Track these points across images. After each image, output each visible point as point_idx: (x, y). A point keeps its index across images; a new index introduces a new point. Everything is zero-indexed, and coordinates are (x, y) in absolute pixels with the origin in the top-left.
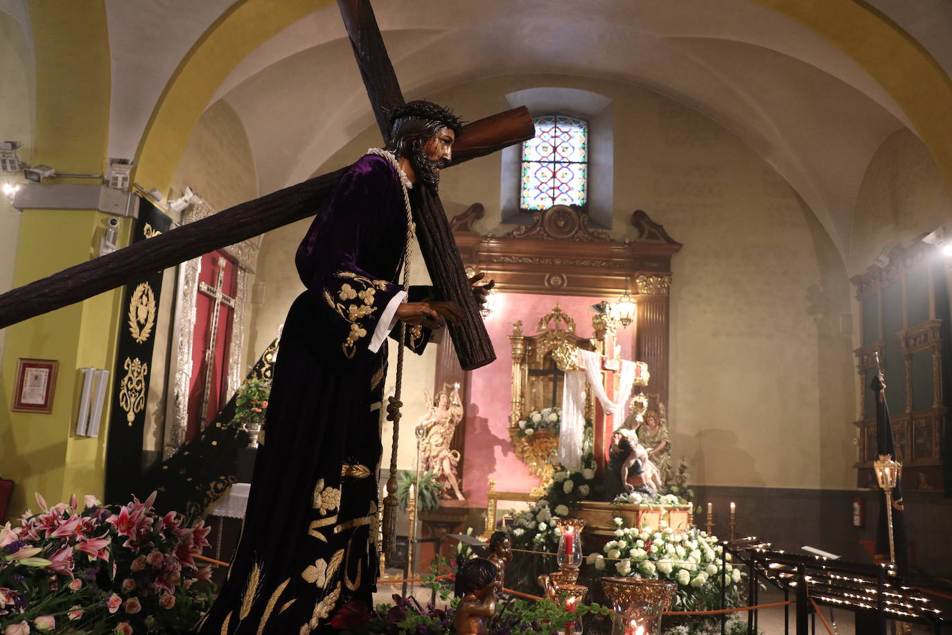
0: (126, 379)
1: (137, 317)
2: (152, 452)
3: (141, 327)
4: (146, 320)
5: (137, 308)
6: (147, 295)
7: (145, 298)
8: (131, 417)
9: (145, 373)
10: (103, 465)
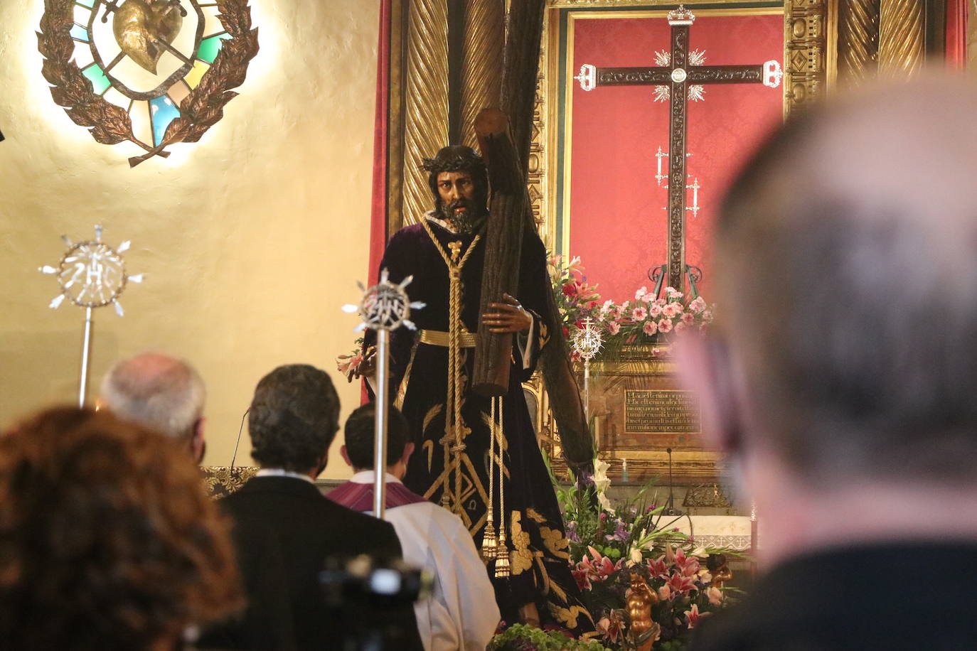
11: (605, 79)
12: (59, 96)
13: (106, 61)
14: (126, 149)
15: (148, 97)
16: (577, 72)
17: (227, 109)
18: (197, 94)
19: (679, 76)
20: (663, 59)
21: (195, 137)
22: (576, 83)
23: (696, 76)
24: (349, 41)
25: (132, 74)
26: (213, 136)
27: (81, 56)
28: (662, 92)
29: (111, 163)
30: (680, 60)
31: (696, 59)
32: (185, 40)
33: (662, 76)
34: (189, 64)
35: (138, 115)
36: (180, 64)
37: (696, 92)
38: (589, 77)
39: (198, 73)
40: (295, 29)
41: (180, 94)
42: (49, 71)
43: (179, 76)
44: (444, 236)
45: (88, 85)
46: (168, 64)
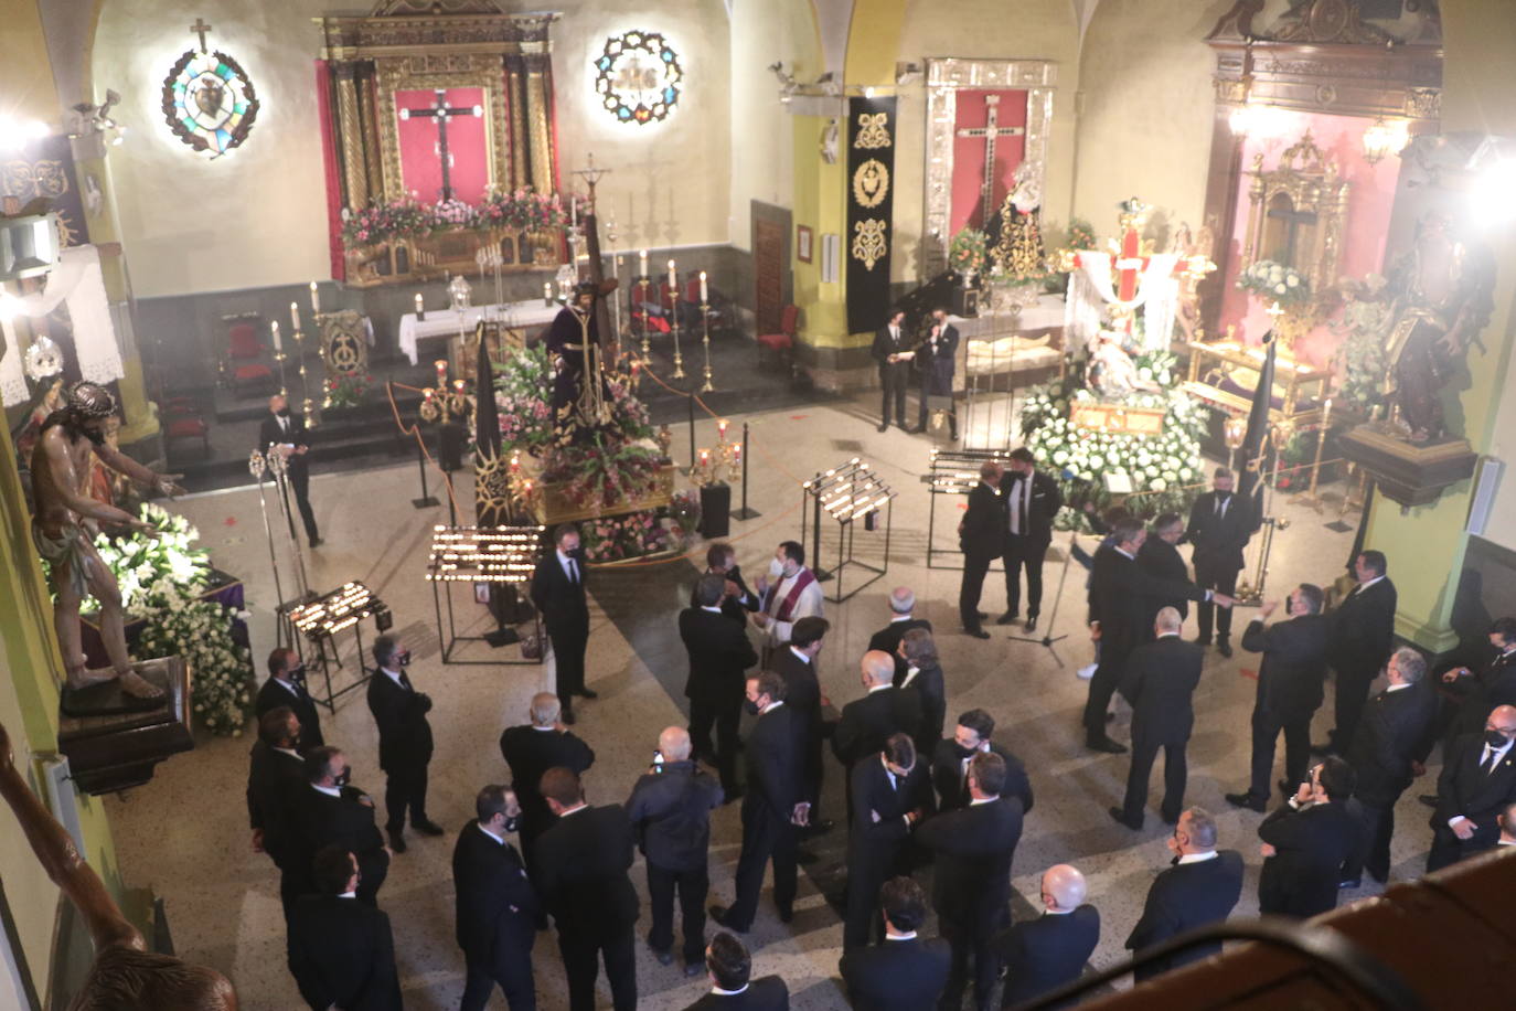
0: (859, 238)
1: (864, 188)
2: (911, 283)
3: (870, 195)
4: (878, 188)
5: (863, 184)
6: (875, 169)
7: (871, 173)
8: (870, 264)
9: (884, 227)
10: (844, 300)
11: (413, 113)
12: (176, 132)
13: (194, 116)
14: (206, 153)
15: (215, 130)
16: (398, 111)
17: (251, 133)
18: (237, 129)
19: (441, 113)
20: (434, 106)
21: (236, 146)
22: (399, 118)
23: (449, 112)
24: (298, 101)
25: (205, 120)
26: (245, 145)
27: (181, 115)
28: (435, 120)
29: (199, 159)
30: (441, 107)
31: (447, 105)
32: (227, 103)
33: (434, 113)
34: (231, 115)
35: (210, 138)
36: (227, 116)
37: (448, 119)
38: (405, 114)
39: (236, 120)
40: (273, 95)
41: (229, 129)
42: (169, 122)
43: (227, 121)
44: (579, 314)
45: (185, 127)
46: (221, 115)
